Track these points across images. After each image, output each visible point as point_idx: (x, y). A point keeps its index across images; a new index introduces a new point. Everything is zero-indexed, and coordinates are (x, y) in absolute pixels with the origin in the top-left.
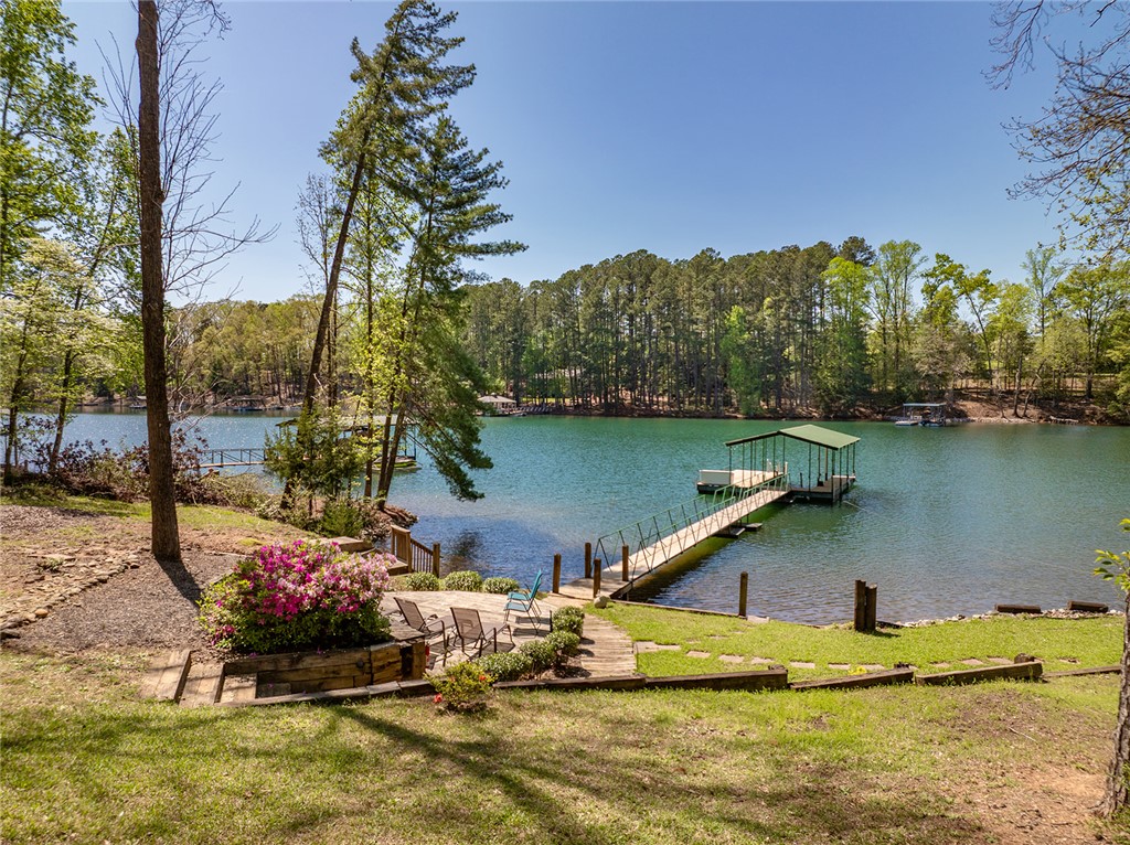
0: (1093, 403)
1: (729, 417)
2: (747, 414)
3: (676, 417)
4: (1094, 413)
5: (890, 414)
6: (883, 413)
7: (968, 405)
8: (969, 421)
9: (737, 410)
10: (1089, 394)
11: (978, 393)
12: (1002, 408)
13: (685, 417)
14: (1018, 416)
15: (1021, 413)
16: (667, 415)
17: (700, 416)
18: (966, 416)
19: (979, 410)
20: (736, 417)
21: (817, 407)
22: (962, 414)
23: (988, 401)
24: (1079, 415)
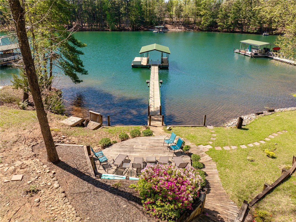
0: (196, 25)
1: (107, 30)
2: (112, 29)
3: (91, 31)
4: (196, 28)
5: (149, 28)
6: (147, 28)
7: (168, 26)
8: (168, 30)
9: (109, 28)
10: (195, 23)
11: (170, 22)
12: (176, 27)
13: (94, 31)
14: (179, 29)
15: (180, 28)
16: (88, 30)
17: (98, 30)
18: (168, 29)
19: (170, 27)
20: (109, 30)
21: (130, 27)
22: (166, 28)
23: (172, 24)
24: (193, 28)
